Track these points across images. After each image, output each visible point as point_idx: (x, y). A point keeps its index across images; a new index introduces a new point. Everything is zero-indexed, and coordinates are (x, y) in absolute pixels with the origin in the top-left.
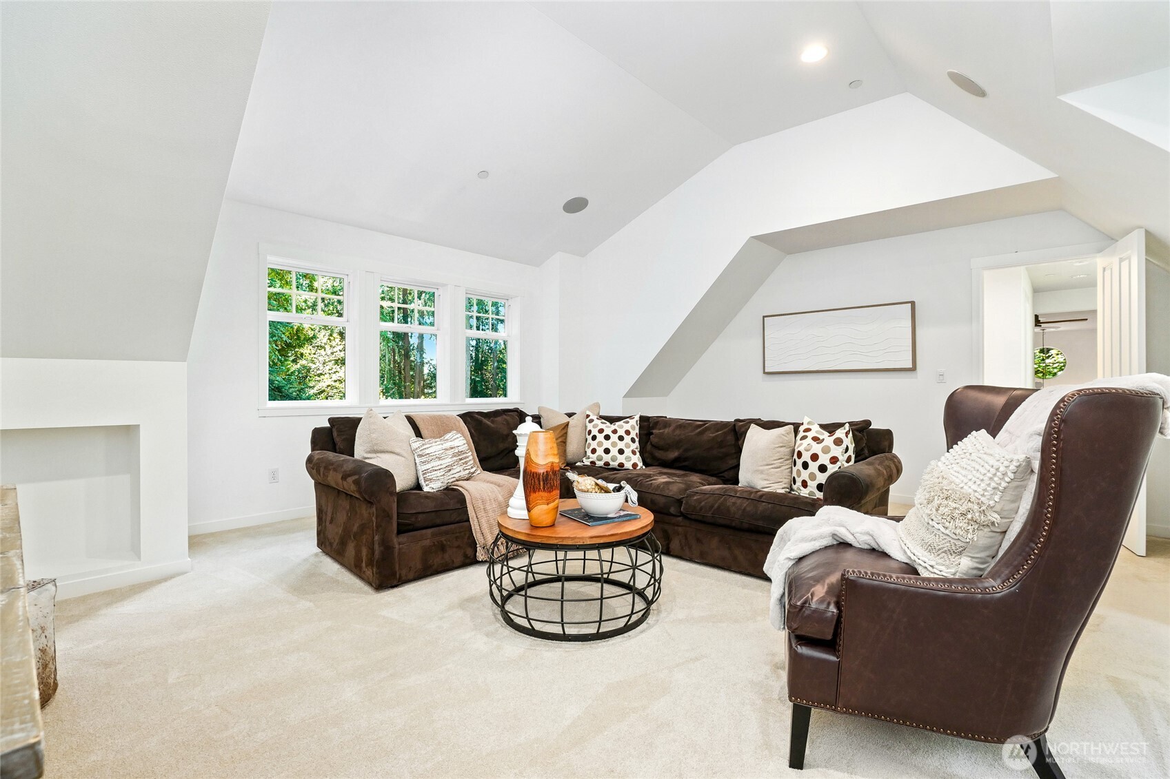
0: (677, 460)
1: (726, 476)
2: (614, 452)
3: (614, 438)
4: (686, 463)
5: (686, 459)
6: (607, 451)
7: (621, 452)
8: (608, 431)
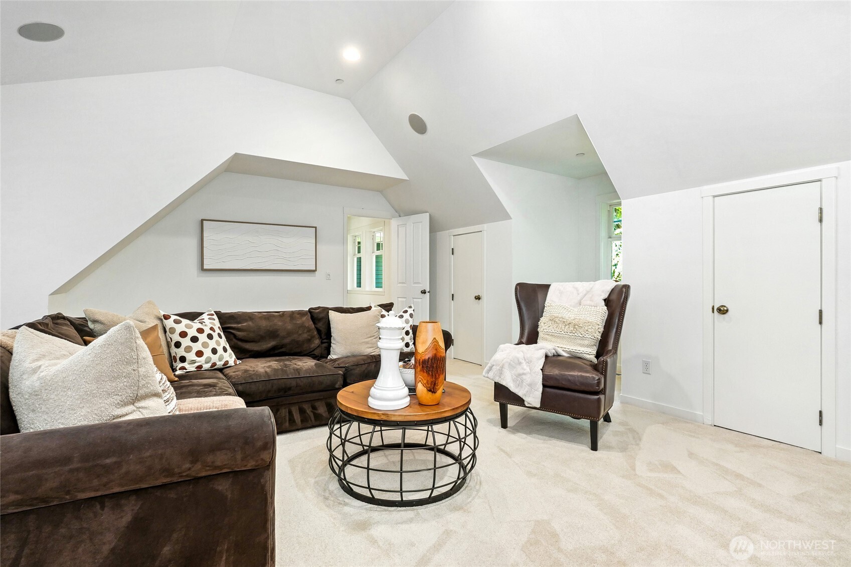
0: (274, 348)
1: (316, 353)
2: (207, 353)
3: (203, 338)
4: (283, 350)
5: (282, 346)
6: (199, 354)
7: (214, 351)
8: (192, 332)
